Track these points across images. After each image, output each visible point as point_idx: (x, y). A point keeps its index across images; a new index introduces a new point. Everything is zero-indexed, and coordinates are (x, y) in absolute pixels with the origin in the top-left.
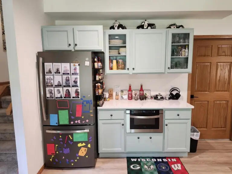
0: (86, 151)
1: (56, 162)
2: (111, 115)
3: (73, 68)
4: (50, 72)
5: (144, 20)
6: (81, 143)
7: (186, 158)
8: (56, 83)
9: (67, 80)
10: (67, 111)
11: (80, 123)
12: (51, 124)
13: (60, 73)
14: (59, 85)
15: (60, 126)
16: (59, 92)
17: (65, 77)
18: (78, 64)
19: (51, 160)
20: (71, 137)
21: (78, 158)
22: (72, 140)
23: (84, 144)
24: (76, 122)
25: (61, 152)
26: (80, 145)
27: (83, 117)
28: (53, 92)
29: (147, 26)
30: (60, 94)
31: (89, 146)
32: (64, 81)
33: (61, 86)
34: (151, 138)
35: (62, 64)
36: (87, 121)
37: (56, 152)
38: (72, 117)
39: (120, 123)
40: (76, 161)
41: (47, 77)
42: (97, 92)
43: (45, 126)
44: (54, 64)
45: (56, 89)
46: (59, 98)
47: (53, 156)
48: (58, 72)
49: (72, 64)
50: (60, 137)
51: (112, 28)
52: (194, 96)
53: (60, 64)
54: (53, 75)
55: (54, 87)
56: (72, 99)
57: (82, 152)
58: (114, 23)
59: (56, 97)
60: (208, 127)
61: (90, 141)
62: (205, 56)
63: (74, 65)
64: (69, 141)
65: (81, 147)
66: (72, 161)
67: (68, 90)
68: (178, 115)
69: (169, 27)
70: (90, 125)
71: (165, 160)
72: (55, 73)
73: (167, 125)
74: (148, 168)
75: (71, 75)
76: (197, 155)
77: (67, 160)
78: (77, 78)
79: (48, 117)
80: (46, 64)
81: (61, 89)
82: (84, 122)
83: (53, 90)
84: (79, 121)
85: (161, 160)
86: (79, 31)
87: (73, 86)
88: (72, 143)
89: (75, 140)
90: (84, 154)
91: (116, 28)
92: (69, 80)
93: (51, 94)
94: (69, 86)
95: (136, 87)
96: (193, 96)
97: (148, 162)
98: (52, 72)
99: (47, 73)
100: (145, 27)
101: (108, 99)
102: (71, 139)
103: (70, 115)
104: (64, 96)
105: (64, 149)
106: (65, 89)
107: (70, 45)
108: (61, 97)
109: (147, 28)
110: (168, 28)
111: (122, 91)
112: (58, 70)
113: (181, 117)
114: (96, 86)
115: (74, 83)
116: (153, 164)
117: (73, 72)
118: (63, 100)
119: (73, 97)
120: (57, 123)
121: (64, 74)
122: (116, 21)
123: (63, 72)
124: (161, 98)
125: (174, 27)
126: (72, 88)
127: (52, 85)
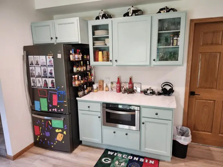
0: (63, 137)
1: (40, 142)
2: (88, 107)
3: (48, 60)
4: (32, 64)
5: (131, 6)
6: (58, 129)
7: (168, 162)
8: (37, 74)
9: (45, 72)
10: (46, 99)
11: (56, 111)
12: (36, 110)
13: (39, 65)
14: (39, 76)
15: (41, 111)
16: (40, 82)
17: (43, 68)
18: (52, 57)
19: (38, 139)
20: (50, 123)
21: (56, 142)
22: (51, 126)
23: (60, 131)
24: (53, 110)
25: (44, 134)
26: (57, 131)
27: (58, 106)
28: (35, 81)
29: (132, 13)
30: (40, 84)
31: (65, 133)
32: (42, 72)
33: (40, 76)
34: (127, 134)
35: (40, 56)
36: (62, 110)
37: (40, 133)
38: (50, 106)
39: (97, 115)
40: (55, 144)
41: (31, 68)
42: (73, 84)
43: (33, 110)
44: (34, 56)
45: (37, 79)
46: (40, 87)
47: (39, 136)
48: (37, 64)
49: (47, 57)
50: (43, 121)
51: (98, 18)
52: (196, 93)
53: (38, 56)
54: (34, 67)
55: (36, 78)
56: (49, 89)
57: (60, 138)
58: (100, 13)
59: (37, 86)
60: (213, 132)
61: (66, 128)
62: (212, 44)
63: (49, 58)
64: (49, 126)
65: (58, 133)
66: (52, 143)
67: (45, 80)
68: (157, 114)
69: (159, 12)
70: (65, 114)
71: (142, 160)
72: (36, 65)
73: (143, 123)
74: (118, 165)
75: (47, 67)
76: (184, 162)
77: (49, 142)
78: (52, 70)
79: (33, 103)
80: (29, 56)
81: (40, 79)
82: (59, 111)
83: (35, 80)
84: (56, 109)
85: (137, 159)
86: (59, 24)
87: (49, 77)
88: (51, 128)
89: (53, 126)
90: (61, 139)
91: (100, 18)
92: (46, 72)
93: (34, 84)
94: (47, 77)
95: (125, 79)
96: (194, 92)
97: (123, 158)
98: (34, 64)
99: (30, 65)
100: (130, 15)
101: (95, 90)
102: (51, 124)
103: (48, 103)
104: (43, 86)
105: (46, 132)
106: (44, 79)
107: (52, 38)
108: (41, 87)
109: (132, 15)
110: (157, 13)
111: (112, 83)
112: (37, 62)
113: (159, 116)
114: (72, 77)
115: (49, 74)
116: (125, 162)
117: (48, 64)
118: (43, 89)
119: (50, 88)
120: (39, 109)
121: (42, 65)
122: (102, 10)
123: (41, 64)
124: (151, 93)
125: (164, 12)
126: (49, 79)
127: (34, 76)
